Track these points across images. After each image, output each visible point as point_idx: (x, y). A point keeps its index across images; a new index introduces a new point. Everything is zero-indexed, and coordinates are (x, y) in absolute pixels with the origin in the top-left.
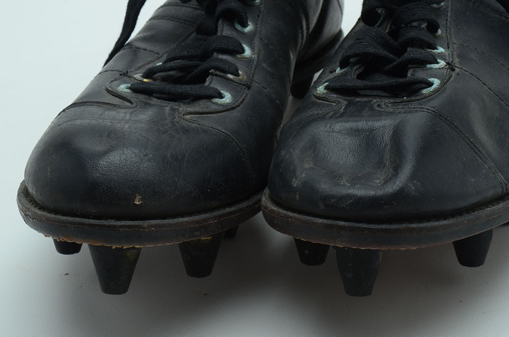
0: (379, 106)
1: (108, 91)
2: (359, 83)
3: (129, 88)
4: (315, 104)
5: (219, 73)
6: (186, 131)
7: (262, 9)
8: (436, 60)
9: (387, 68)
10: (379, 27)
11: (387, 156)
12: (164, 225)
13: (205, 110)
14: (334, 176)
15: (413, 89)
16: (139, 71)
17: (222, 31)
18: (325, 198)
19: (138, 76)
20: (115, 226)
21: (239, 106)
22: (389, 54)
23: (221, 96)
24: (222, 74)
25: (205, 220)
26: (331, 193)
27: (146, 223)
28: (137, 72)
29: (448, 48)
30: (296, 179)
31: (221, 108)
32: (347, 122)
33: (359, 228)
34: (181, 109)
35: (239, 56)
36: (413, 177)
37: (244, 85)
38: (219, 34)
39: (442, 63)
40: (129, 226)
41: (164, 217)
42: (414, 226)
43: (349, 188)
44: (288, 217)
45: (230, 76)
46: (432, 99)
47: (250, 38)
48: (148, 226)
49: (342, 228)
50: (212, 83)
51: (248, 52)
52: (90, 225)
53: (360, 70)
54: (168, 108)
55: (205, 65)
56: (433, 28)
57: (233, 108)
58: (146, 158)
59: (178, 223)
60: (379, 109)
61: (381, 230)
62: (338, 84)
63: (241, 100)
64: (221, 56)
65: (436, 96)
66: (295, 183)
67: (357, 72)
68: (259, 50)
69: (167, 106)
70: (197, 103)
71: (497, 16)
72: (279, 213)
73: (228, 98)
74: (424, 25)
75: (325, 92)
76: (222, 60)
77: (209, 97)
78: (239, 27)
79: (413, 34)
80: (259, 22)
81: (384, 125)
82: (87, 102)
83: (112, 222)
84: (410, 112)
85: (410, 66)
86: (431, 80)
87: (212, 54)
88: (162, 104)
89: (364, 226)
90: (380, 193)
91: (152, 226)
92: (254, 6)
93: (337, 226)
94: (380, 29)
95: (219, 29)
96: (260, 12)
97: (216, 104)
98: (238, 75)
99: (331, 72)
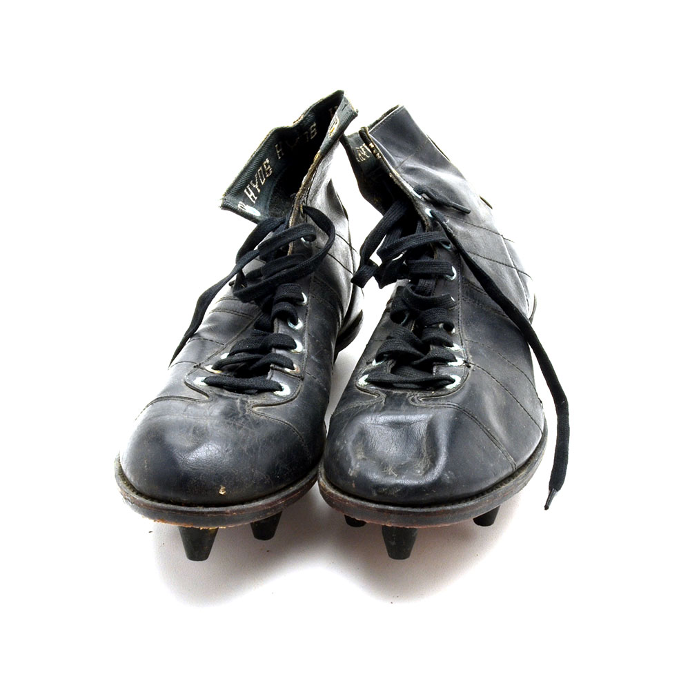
0: (413, 400)
1: (187, 384)
2: (393, 378)
3: (204, 381)
4: (358, 394)
5: (278, 367)
6: (257, 424)
7: (309, 309)
8: (455, 358)
9: (415, 362)
10: (404, 325)
11: (424, 447)
12: (243, 510)
13: (269, 402)
14: (383, 465)
15: (439, 384)
16: (210, 362)
17: (278, 329)
18: (378, 487)
19: (209, 368)
20: (203, 513)
21: (296, 397)
22: (415, 351)
23: (281, 389)
24: (281, 368)
25: (275, 502)
26: (383, 483)
27: (228, 509)
28: (207, 363)
29: (462, 345)
30: (352, 469)
31: (282, 400)
32: (389, 414)
33: (405, 512)
34: (249, 401)
35: (292, 351)
36: (447, 467)
37: (299, 377)
38: (275, 332)
39: (460, 361)
40: (215, 513)
41: (242, 503)
42: (449, 508)
43: (397, 478)
44: (345, 501)
45: (287, 370)
46: (456, 394)
47: (300, 334)
48: (231, 511)
49: (391, 512)
50: (273, 377)
51: (300, 348)
52: (182, 512)
53: (393, 365)
54: (238, 401)
55: (265, 359)
56: (449, 327)
57: (292, 400)
58: (227, 453)
59: (254, 507)
60: (413, 404)
61: (423, 513)
62: (376, 378)
63: (297, 391)
64: (279, 352)
65: (459, 392)
66: (351, 473)
67: (391, 366)
68: (309, 345)
69: (237, 399)
70: (262, 395)
71: (496, 314)
72: (337, 497)
73: (287, 391)
74: (441, 325)
75: (366, 383)
76: (279, 355)
77: (272, 390)
78: (291, 325)
79: (434, 334)
80: (307, 320)
81: (419, 419)
82: (171, 397)
83: (201, 509)
84: (440, 408)
85: (434, 363)
86: (453, 377)
87: (271, 349)
88: (233, 396)
89: (410, 510)
90: (422, 482)
91: (233, 511)
92: (302, 306)
93: (388, 510)
94: (407, 328)
95: (275, 328)
96: (307, 311)
97: (278, 396)
98: (293, 368)
99: (368, 364)
